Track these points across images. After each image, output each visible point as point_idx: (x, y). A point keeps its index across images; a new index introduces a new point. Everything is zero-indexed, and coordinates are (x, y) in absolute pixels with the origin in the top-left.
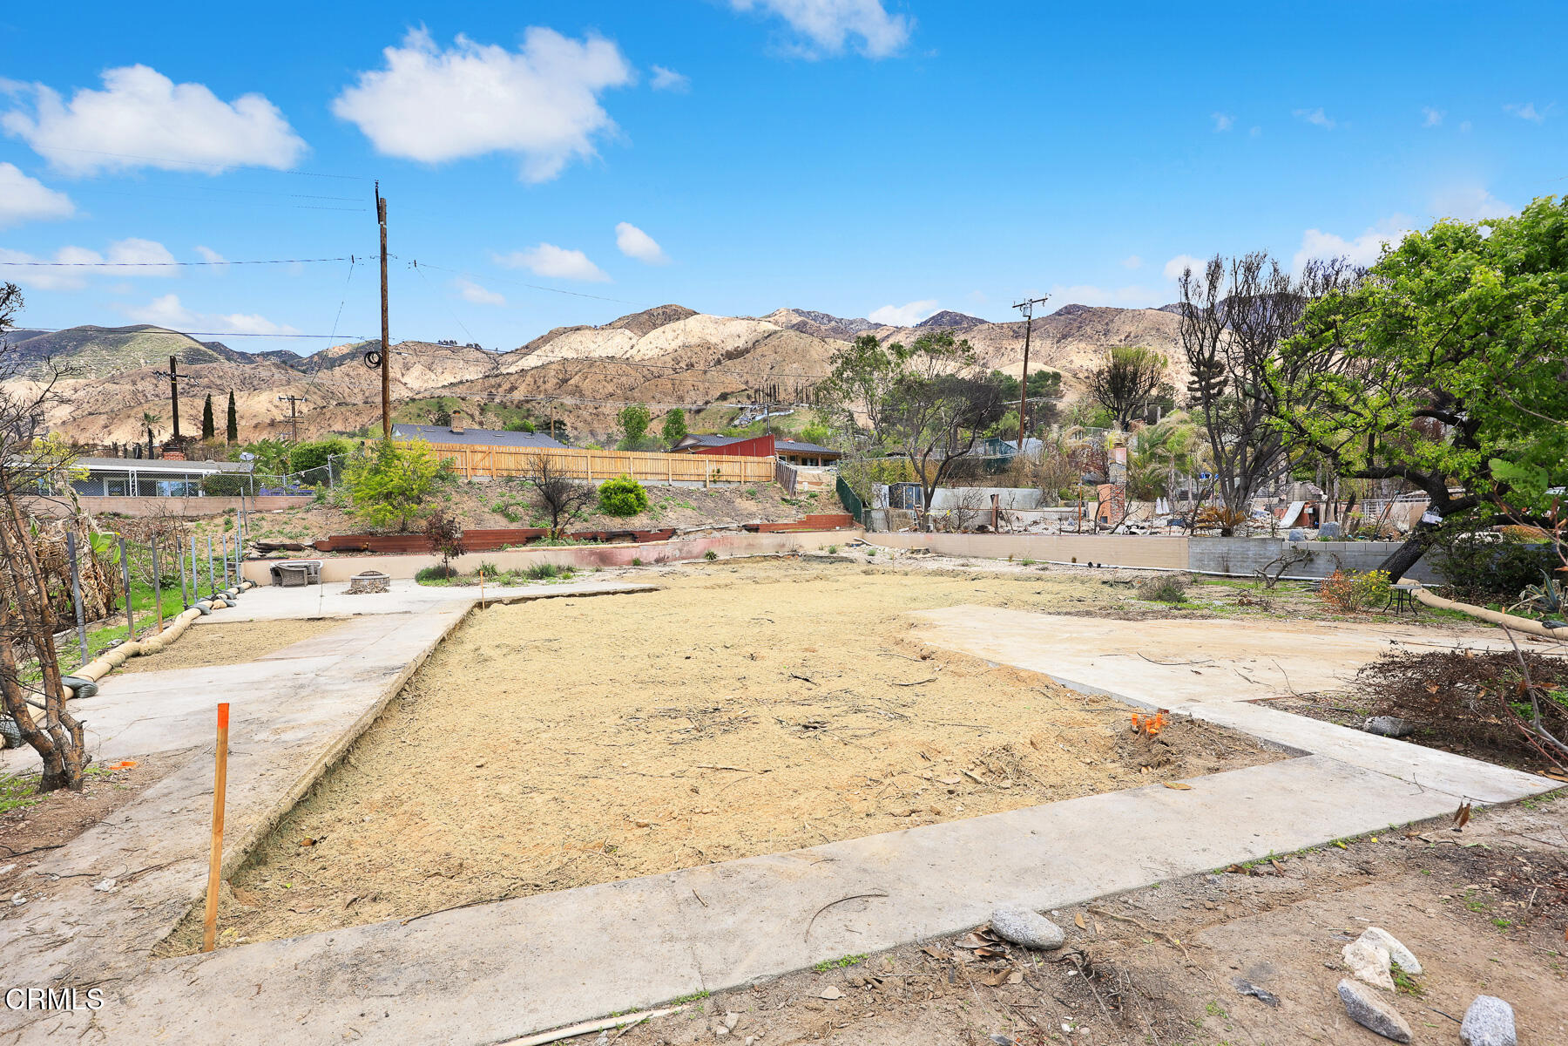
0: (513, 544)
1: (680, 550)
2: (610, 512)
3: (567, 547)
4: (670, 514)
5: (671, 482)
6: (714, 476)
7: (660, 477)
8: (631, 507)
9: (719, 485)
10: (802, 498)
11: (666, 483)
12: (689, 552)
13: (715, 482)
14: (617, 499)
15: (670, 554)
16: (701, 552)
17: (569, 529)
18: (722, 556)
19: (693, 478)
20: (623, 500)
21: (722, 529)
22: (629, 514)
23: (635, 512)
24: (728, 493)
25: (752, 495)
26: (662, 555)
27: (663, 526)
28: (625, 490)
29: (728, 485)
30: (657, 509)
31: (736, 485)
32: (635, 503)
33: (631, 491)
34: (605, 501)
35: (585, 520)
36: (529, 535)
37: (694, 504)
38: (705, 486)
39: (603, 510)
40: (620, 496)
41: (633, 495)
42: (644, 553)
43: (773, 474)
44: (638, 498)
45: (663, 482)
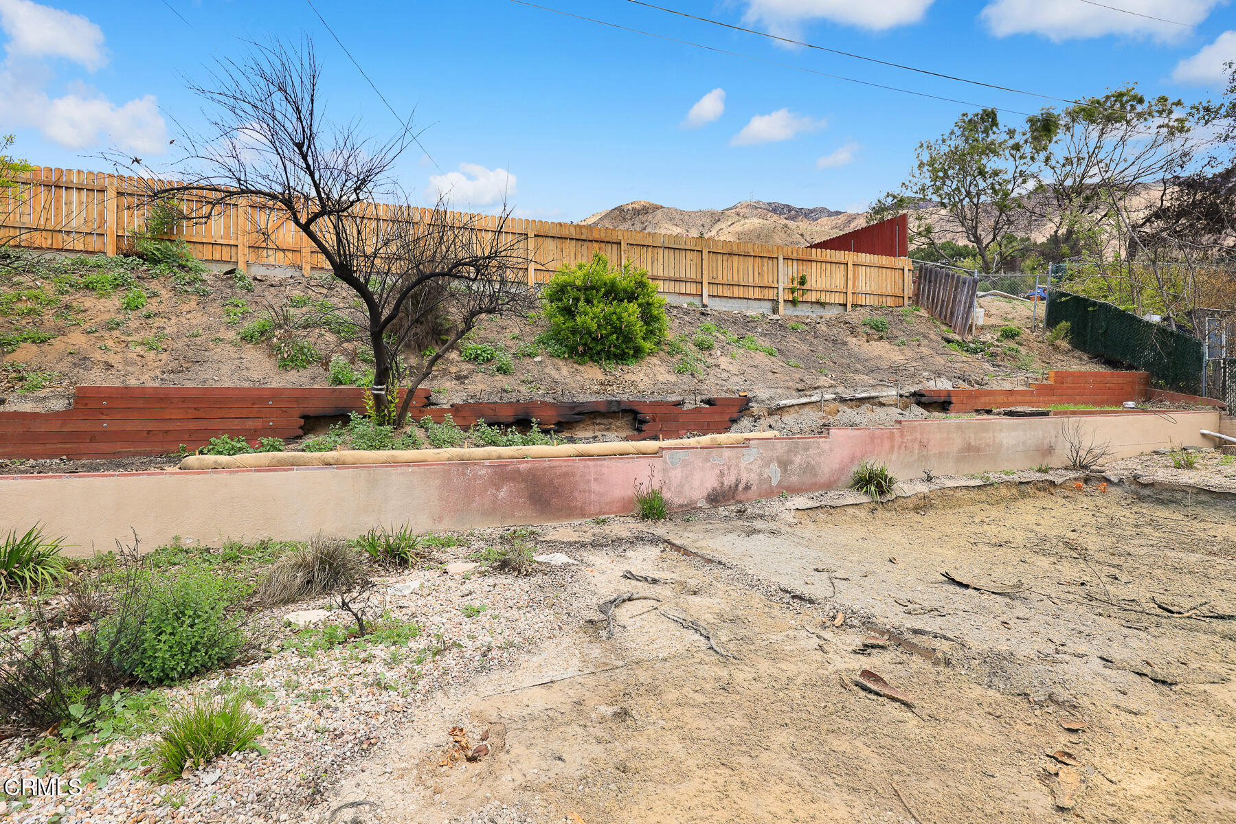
0: (253, 439)
1: (784, 464)
2: (572, 351)
3: (429, 453)
4: (724, 362)
5: (706, 300)
6: (792, 291)
7: (683, 288)
8: (627, 337)
9: (803, 311)
10: (988, 337)
11: (696, 301)
12: (809, 469)
13: (794, 303)
14: (590, 316)
15: (753, 478)
16: (842, 470)
17: (448, 392)
18: (907, 486)
19: (751, 293)
20: (607, 319)
21: (862, 400)
22: (621, 358)
23: (638, 353)
24: (824, 328)
25: (878, 331)
26: (729, 480)
27: (712, 389)
28: (613, 293)
29: (819, 311)
30: (690, 348)
31: (836, 311)
32: (639, 328)
33: (631, 297)
34: (560, 319)
35: (503, 370)
36: (313, 408)
37: (766, 343)
38: (775, 311)
39: (555, 347)
40: (599, 308)
41: (633, 307)
42: (677, 474)
43: (909, 290)
44: (648, 317)
45: (690, 299)
